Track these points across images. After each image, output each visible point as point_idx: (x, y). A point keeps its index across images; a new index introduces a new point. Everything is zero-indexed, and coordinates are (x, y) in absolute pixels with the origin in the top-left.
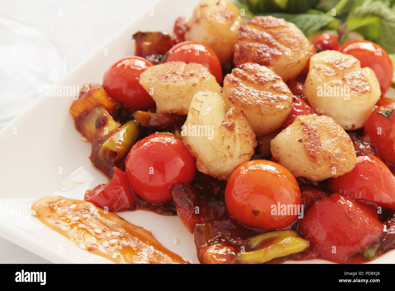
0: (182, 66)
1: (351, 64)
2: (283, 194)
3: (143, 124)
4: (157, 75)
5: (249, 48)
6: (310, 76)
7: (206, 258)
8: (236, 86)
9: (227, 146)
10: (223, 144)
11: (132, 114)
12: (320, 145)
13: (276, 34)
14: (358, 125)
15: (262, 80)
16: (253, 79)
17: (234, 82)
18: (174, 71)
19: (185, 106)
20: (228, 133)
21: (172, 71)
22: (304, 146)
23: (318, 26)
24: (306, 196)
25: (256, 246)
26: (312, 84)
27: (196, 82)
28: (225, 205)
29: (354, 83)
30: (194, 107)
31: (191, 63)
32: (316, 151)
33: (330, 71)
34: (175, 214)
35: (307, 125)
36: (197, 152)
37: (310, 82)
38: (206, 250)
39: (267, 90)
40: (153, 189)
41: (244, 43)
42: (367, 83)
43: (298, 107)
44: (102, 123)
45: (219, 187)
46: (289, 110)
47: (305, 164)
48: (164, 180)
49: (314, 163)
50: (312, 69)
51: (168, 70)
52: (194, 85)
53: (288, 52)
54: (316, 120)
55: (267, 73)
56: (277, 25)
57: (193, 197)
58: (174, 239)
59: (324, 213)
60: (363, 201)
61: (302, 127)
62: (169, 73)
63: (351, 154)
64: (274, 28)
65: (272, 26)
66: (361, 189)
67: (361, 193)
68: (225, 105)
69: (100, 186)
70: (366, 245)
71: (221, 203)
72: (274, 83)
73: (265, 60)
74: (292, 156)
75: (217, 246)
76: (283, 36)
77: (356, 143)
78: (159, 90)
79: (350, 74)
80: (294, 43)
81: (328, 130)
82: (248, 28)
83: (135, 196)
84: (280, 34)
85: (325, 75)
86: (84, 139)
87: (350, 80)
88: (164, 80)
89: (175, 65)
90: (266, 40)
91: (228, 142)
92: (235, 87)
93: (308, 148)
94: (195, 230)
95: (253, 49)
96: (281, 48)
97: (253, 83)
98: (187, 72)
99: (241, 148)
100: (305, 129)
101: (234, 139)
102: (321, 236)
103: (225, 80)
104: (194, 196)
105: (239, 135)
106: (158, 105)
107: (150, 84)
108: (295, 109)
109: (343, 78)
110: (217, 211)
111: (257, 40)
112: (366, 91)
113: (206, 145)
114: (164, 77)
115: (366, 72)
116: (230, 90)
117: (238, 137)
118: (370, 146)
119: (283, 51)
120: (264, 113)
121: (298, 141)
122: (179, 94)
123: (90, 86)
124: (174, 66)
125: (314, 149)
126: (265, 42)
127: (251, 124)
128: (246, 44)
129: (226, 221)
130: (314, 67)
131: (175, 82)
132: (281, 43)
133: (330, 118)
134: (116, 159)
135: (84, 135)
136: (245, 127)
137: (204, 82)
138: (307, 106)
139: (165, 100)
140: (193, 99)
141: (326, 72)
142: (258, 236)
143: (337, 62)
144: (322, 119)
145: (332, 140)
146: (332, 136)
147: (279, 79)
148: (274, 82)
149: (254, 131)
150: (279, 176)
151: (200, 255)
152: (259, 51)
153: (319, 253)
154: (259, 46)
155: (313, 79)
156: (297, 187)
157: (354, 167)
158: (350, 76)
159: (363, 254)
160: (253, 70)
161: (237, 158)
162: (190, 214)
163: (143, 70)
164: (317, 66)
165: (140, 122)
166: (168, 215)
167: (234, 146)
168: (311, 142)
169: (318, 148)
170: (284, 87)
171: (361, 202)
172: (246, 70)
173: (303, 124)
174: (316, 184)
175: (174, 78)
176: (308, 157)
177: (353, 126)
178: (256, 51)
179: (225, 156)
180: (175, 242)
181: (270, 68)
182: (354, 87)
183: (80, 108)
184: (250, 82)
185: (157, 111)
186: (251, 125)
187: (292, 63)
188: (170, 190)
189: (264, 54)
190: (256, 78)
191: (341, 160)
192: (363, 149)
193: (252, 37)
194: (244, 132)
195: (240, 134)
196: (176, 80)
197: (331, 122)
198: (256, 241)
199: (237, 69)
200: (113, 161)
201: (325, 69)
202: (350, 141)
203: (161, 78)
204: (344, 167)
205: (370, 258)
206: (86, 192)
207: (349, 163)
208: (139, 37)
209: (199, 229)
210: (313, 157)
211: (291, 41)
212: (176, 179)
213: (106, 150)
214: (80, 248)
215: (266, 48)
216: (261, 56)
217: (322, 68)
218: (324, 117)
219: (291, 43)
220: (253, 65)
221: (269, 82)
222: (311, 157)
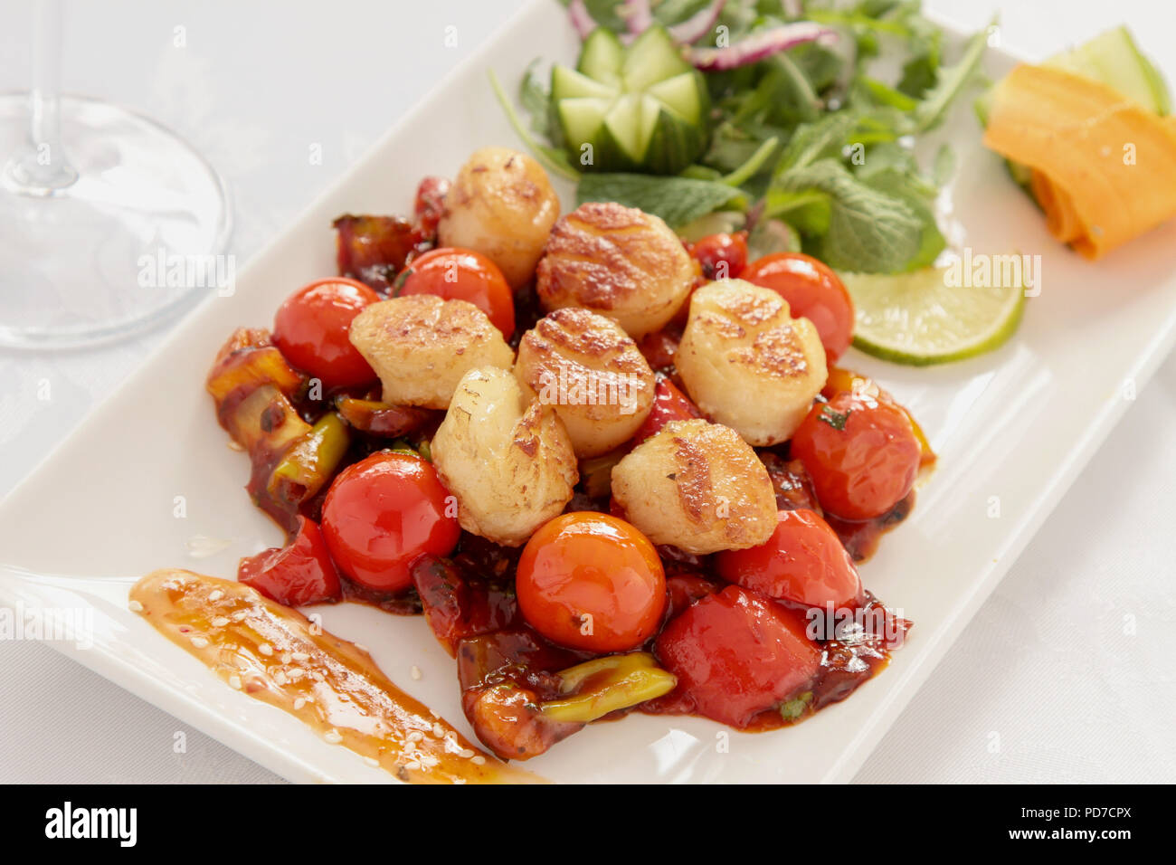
0: (435, 307)
1: (773, 311)
2: (631, 583)
3: (358, 424)
4: (386, 326)
5: (569, 273)
6: (691, 336)
7: (480, 714)
8: (545, 359)
9: (521, 487)
10: (513, 483)
11: (333, 400)
12: (710, 488)
13: (626, 242)
14: (780, 437)
15: (596, 347)
16: (578, 345)
17: (541, 349)
18: (420, 319)
19: (441, 393)
20: (524, 458)
21: (416, 317)
22: (679, 487)
23: (707, 207)
24: (675, 589)
25: (575, 689)
26: (693, 353)
27: (465, 347)
28: (516, 600)
29: (777, 354)
30: (460, 405)
31: (454, 301)
32: (701, 501)
33: (730, 327)
34: (418, 611)
35: (686, 444)
36: (462, 492)
37: (690, 349)
38: (481, 697)
39: (605, 367)
40: (377, 566)
41: (559, 262)
42: (801, 355)
43: (664, 404)
44: (274, 422)
45: (507, 562)
46: (648, 411)
47: (678, 523)
48: (400, 547)
49: (697, 524)
50: (694, 320)
51: (409, 315)
52: (461, 352)
53: (648, 282)
54: (705, 433)
55: (605, 329)
56: (625, 223)
57: (456, 587)
58: (415, 668)
59: (709, 627)
60: (783, 602)
61: (677, 448)
62: (410, 323)
63: (768, 507)
64: (621, 228)
65: (618, 224)
66: (779, 578)
67: (780, 588)
68: (520, 394)
69: (269, 553)
70: (787, 693)
71: (509, 596)
72: (618, 355)
73: (602, 299)
74: (654, 504)
75: (501, 690)
76: (639, 247)
77: (775, 477)
78: (389, 358)
79: (769, 335)
80: (661, 262)
81: (727, 456)
82: (570, 228)
83: (339, 576)
84: (632, 243)
85: (720, 336)
86: (235, 445)
87: (769, 347)
88: (400, 339)
89: (421, 303)
90: (604, 256)
91: (524, 478)
92: (541, 359)
93: (686, 493)
94: (460, 651)
95: (578, 276)
96: (635, 274)
97: (578, 351)
98: (447, 323)
99: (549, 489)
100: (682, 453)
101: (536, 473)
102: (700, 672)
103: (522, 343)
104: (459, 583)
105: (547, 462)
106: (385, 386)
107: (371, 345)
108: (659, 409)
109: (756, 342)
110: (502, 611)
111: (588, 255)
112: (800, 371)
113: (480, 481)
114: (401, 332)
115: (801, 330)
116: (533, 366)
117: (543, 466)
118: (803, 483)
119: (637, 281)
120: (598, 418)
121: (668, 477)
122: (431, 370)
123: (249, 333)
124: (420, 306)
125: (698, 495)
126: (603, 260)
127: (569, 437)
128: (565, 263)
129: (521, 634)
130: (699, 318)
131: (422, 343)
132: (635, 262)
133: (732, 430)
134: (303, 498)
135: (236, 437)
136: (558, 444)
137: (479, 346)
138: (683, 401)
139: (401, 379)
140: (458, 388)
141: (723, 330)
142: (577, 667)
143: (744, 309)
144: (716, 431)
145: (734, 478)
146: (735, 468)
147: (628, 344)
148: (620, 349)
149: (575, 451)
150: (624, 545)
151: (468, 708)
152: (592, 279)
153: (693, 704)
154: (589, 269)
155: (695, 343)
156: (658, 566)
157: (771, 534)
158: (769, 339)
159: (779, 710)
160: (578, 325)
161: (540, 509)
162: (450, 623)
163: (358, 311)
164: (707, 315)
165: (351, 421)
166: (405, 614)
167: (535, 487)
168: (693, 481)
169: (706, 494)
170: (640, 363)
171: (780, 604)
172: (564, 324)
173: (678, 441)
174: (694, 561)
175: (421, 335)
176: (685, 512)
177: (771, 439)
178: (585, 279)
179: (516, 505)
180: (416, 675)
181: (612, 320)
182: (775, 363)
183: (229, 384)
184: (573, 350)
185: (383, 397)
186: (570, 440)
187: (655, 306)
188: (412, 570)
189: (600, 286)
190: (583, 341)
191: (749, 520)
192: (787, 490)
193: (576, 249)
194: (555, 456)
195: (547, 460)
196: (423, 339)
197: (735, 440)
198: (573, 678)
199: (549, 321)
200: (298, 501)
201: (720, 323)
202: (768, 480)
203: (395, 334)
204: (752, 534)
205: (792, 720)
206: (242, 563)
207: (763, 528)
208: (347, 225)
209: (466, 653)
210: (695, 513)
211: (654, 259)
212: (424, 547)
213: (282, 481)
214: (229, 685)
215: (604, 273)
216: (595, 290)
217: (715, 322)
218: (719, 429)
219: (654, 262)
220: (579, 313)
221: (611, 352)
222: (692, 512)
